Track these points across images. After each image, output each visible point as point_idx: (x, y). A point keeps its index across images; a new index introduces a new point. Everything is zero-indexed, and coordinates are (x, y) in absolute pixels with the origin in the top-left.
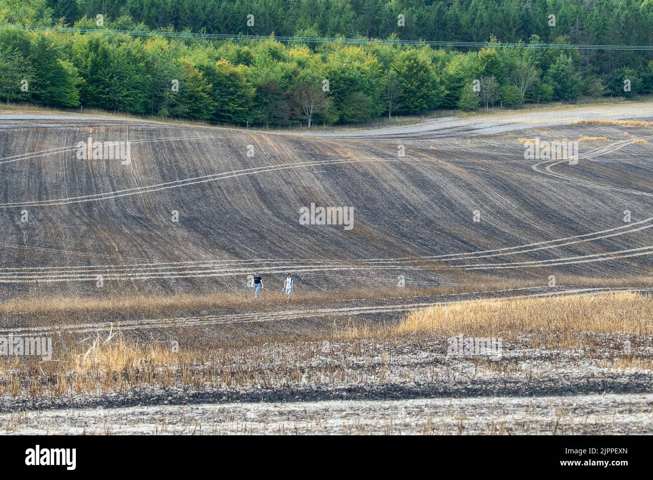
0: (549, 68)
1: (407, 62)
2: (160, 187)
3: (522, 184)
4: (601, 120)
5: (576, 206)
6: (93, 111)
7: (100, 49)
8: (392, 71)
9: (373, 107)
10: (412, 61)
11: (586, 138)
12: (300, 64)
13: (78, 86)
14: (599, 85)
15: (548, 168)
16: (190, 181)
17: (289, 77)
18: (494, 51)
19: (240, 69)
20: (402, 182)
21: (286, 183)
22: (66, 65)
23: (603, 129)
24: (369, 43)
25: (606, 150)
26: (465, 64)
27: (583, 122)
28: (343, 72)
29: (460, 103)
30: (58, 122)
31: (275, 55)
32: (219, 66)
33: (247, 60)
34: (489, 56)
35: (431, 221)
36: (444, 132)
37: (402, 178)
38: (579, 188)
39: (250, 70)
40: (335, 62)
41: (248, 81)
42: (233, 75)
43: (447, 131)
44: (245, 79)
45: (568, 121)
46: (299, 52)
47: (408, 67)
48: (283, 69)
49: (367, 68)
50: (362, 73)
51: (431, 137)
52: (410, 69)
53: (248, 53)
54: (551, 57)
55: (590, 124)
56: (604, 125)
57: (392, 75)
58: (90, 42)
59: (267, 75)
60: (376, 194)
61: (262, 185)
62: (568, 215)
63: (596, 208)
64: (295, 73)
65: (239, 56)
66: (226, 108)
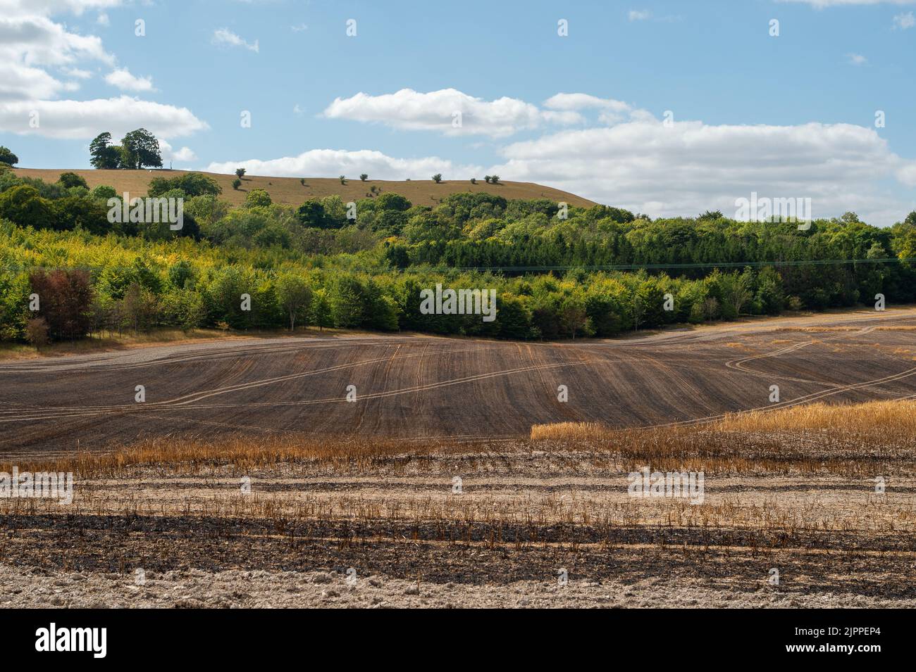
0: (758, 290)
1: (648, 289)
2: (435, 385)
3: (709, 376)
4: (793, 328)
5: (745, 391)
6: (409, 332)
7: (414, 288)
8: (637, 297)
9: (622, 324)
10: (652, 289)
11: (777, 341)
12: (567, 293)
13: (398, 314)
14: (795, 301)
15: (737, 364)
16: (457, 381)
17: (557, 303)
18: (715, 279)
19: (521, 298)
20: (617, 377)
21: (529, 380)
22: (388, 299)
23: (793, 334)
24: (623, 276)
25: (789, 349)
26: (693, 289)
27: (780, 330)
28: (599, 298)
29: (690, 319)
30: (376, 341)
31: (550, 288)
32: (505, 297)
33: (527, 291)
34: (711, 283)
35: (628, 405)
36: (674, 339)
37: (618, 373)
38: (752, 378)
39: (528, 299)
40: (594, 290)
41: (526, 307)
42: (515, 303)
43: (677, 339)
44: (524, 306)
45: (770, 329)
46: (567, 284)
47: (649, 293)
48: (553, 298)
49: (617, 295)
50: (613, 298)
51: (663, 344)
52: (651, 294)
53: (528, 287)
54: (760, 282)
55: (785, 330)
56: (795, 331)
57: (637, 300)
58: (407, 283)
59: (541, 302)
60: (594, 386)
61: (511, 383)
62: (734, 397)
63: (759, 392)
64: (562, 300)
65: (521, 289)
66: (509, 326)
